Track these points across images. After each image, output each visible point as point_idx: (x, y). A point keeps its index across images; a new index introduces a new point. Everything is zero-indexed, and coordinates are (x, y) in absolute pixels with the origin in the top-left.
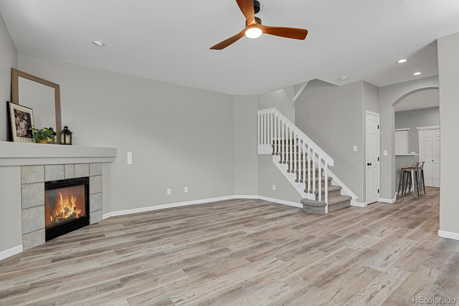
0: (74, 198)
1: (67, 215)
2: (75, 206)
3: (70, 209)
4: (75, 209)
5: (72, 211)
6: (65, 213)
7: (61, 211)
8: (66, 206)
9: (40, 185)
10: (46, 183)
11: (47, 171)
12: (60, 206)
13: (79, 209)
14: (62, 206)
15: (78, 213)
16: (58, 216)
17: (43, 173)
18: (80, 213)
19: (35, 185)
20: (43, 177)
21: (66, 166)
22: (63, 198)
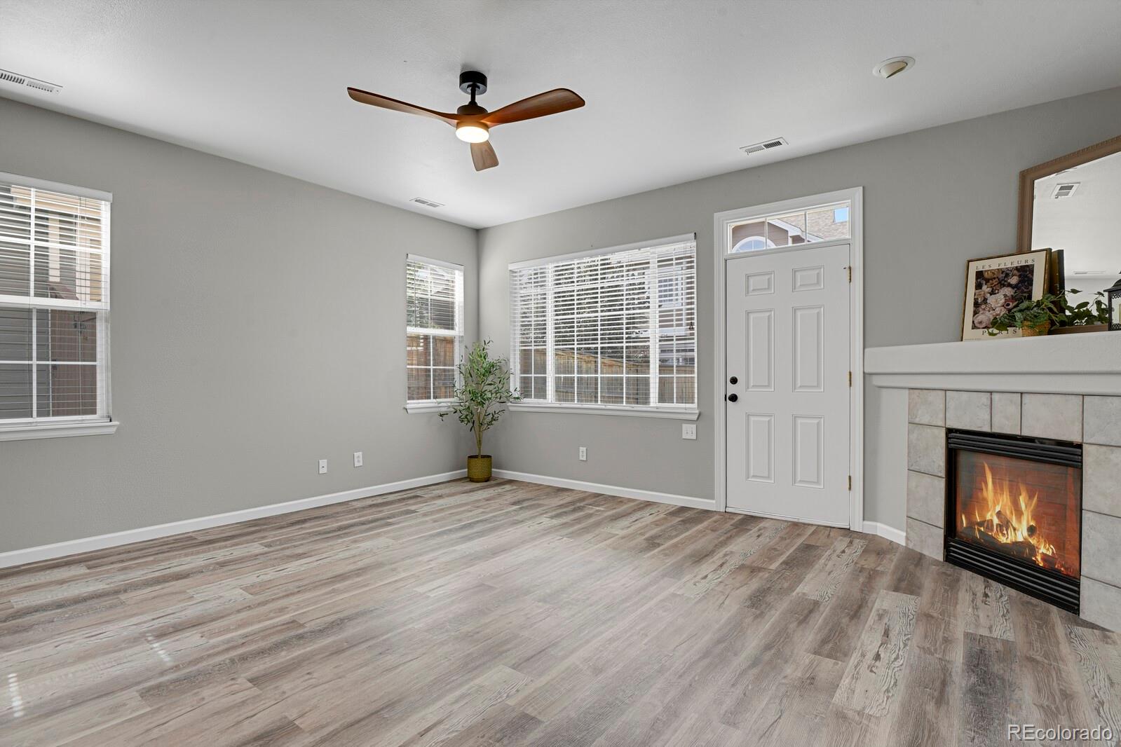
0: (1031, 497)
1: (1004, 535)
2: (1032, 523)
3: (1014, 522)
4: (1031, 530)
5: (1018, 533)
6: (1000, 526)
7: (988, 517)
8: (1004, 506)
9: (936, 431)
10: (949, 431)
11: (951, 405)
12: (985, 500)
13: (1049, 540)
14: (990, 504)
15: (1042, 550)
16: (981, 524)
17: (942, 406)
18: (1050, 553)
19: (928, 430)
20: (941, 415)
21: (996, 396)
22: (994, 483)
